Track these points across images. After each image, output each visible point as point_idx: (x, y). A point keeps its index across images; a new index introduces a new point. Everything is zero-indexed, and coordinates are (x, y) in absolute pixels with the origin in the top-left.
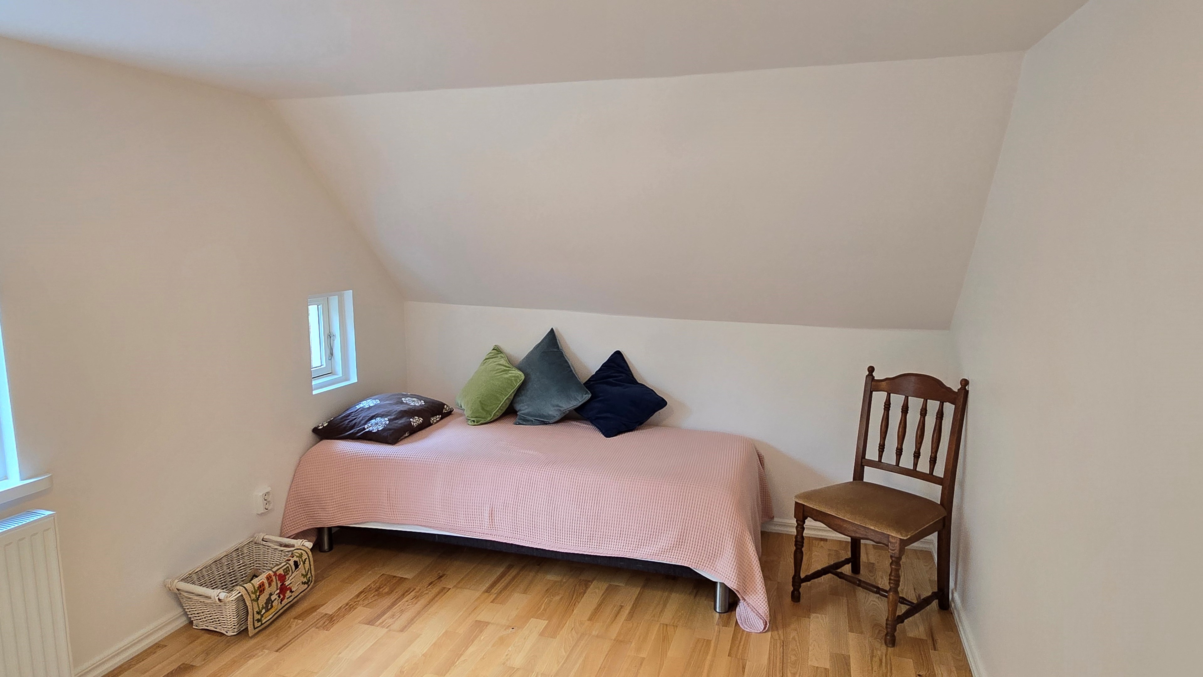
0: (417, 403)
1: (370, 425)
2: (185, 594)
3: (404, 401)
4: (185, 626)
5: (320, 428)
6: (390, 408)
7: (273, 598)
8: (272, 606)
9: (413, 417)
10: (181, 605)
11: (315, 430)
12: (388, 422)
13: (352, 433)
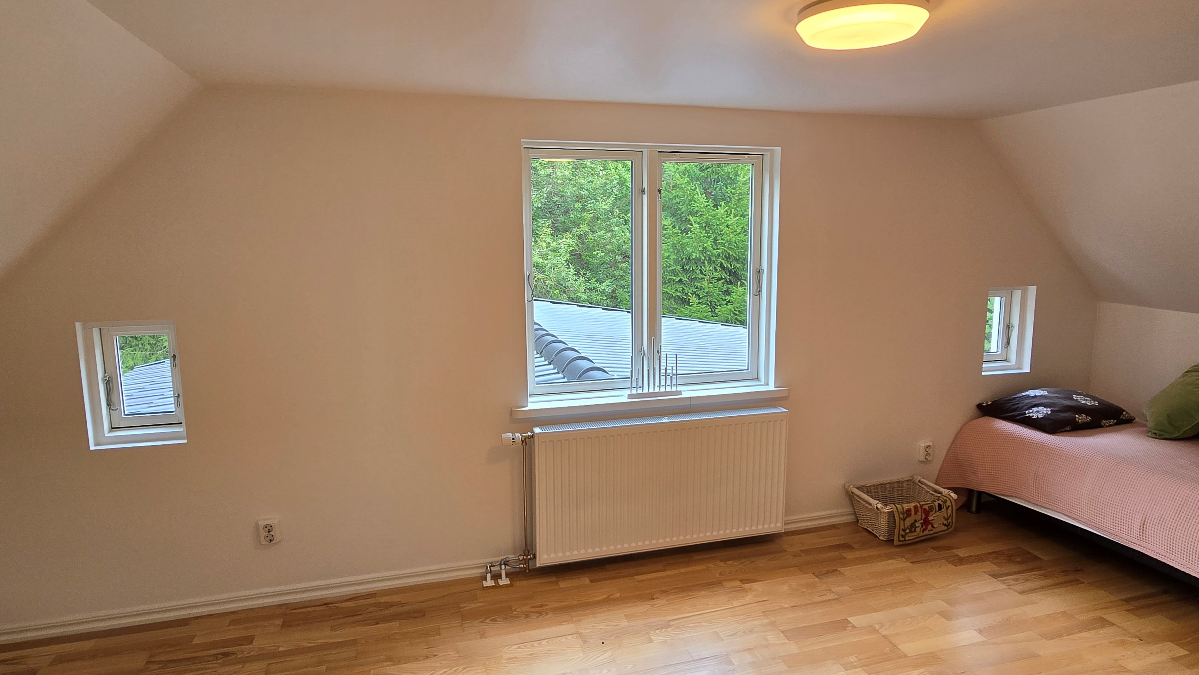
0: (1089, 403)
1: (1031, 411)
2: (857, 498)
3: (1074, 398)
4: (853, 522)
5: (984, 405)
6: (1057, 401)
7: (917, 524)
8: (915, 531)
9: (1079, 414)
10: (852, 505)
11: (979, 406)
12: (1049, 412)
13: (1013, 415)
